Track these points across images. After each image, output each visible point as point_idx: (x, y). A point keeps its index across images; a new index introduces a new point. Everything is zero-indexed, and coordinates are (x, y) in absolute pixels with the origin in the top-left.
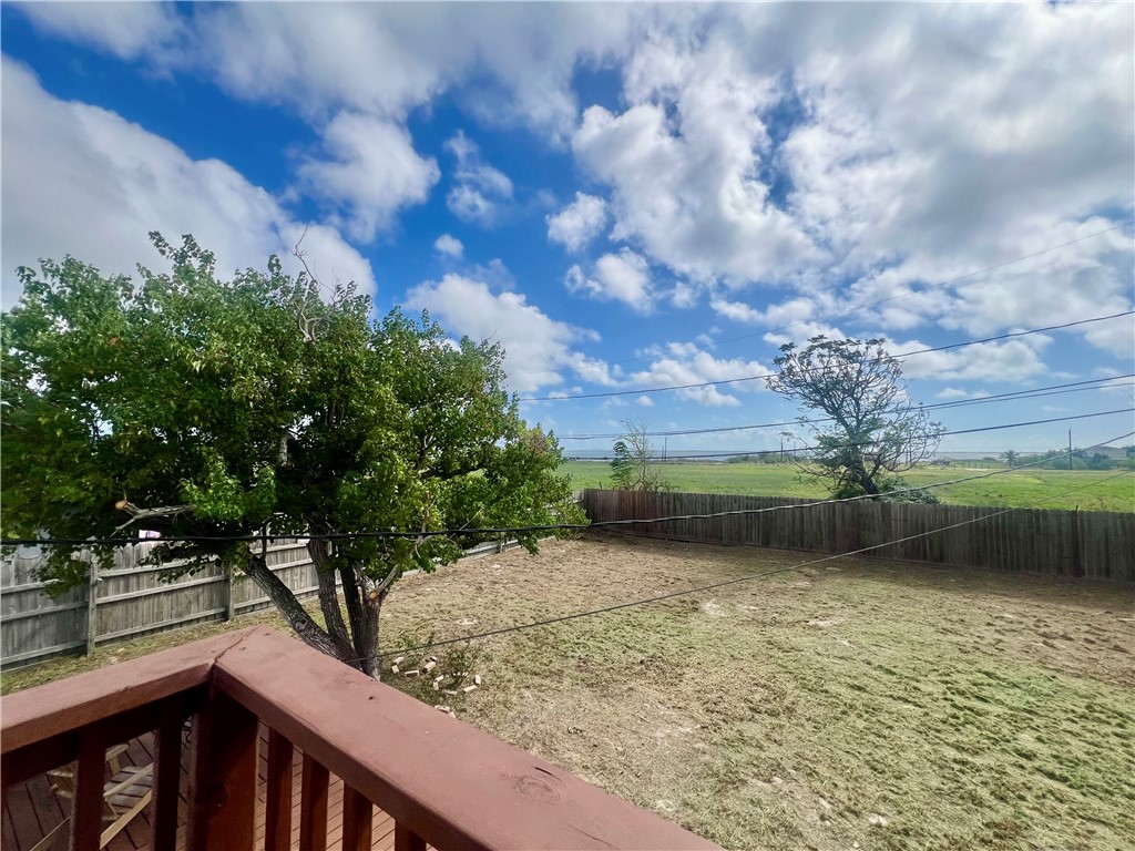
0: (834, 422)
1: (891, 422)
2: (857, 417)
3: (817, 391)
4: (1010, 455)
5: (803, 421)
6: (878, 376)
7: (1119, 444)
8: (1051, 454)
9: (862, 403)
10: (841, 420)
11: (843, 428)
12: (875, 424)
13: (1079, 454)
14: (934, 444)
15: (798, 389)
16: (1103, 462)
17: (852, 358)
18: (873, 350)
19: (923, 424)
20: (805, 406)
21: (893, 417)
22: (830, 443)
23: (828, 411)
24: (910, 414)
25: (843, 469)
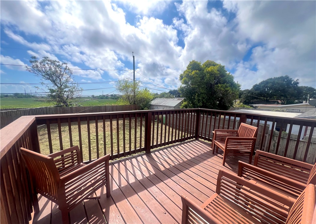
0: (53, 85)
1: (70, 86)
2: (60, 84)
3: (48, 75)
4: (93, 96)
5: (42, 83)
6: (66, 73)
7: (110, 94)
8: (100, 96)
9: (62, 80)
10: (56, 84)
11: (56, 87)
12: (66, 87)
13: (104, 96)
14: (81, 92)
15: (40, 73)
16: (108, 97)
17: (58, 66)
18: (64, 66)
19: (78, 87)
20: (43, 79)
21: (71, 85)
22: (52, 91)
23: (52, 81)
24: (75, 85)
25: (58, 99)
